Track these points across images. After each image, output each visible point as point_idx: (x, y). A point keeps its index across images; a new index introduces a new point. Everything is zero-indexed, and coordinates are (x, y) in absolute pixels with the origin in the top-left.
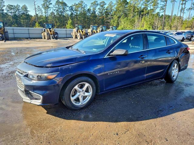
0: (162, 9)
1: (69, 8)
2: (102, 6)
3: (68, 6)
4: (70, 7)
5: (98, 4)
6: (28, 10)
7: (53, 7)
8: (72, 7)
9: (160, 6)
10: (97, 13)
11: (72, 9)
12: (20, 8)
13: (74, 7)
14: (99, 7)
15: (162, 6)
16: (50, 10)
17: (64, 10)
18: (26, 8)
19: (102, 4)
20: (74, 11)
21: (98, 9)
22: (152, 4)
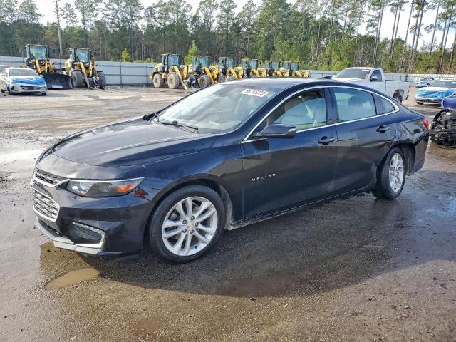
0: (371, 26)
1: (146, 11)
2: (227, 11)
3: (143, 8)
4: (148, 9)
5: (216, 6)
6: (37, 12)
7: (106, 9)
8: (151, 8)
9: (366, 18)
10: (215, 25)
11: (152, 15)
12: (18, 8)
13: (158, 9)
14: (218, 12)
15: (371, 18)
16: (97, 14)
17: (132, 16)
18: (31, 8)
19: (226, 7)
20: (158, 20)
21: (217, 17)
22: (349, 12)
